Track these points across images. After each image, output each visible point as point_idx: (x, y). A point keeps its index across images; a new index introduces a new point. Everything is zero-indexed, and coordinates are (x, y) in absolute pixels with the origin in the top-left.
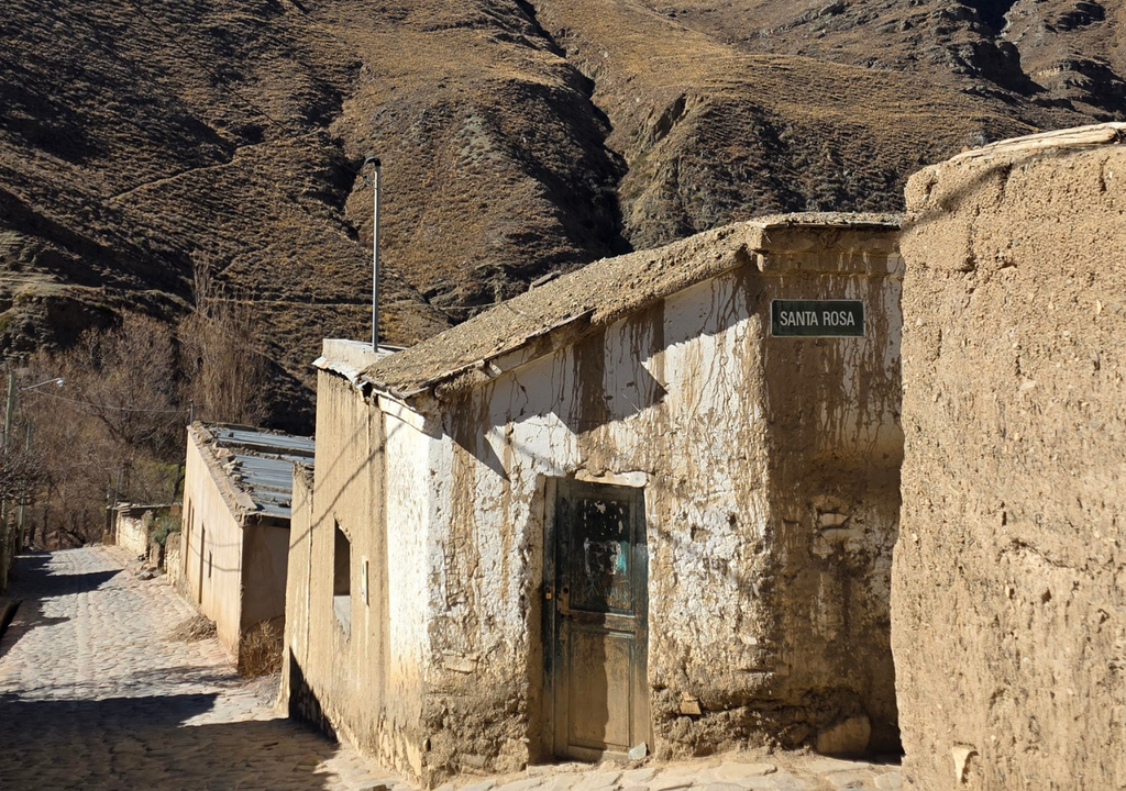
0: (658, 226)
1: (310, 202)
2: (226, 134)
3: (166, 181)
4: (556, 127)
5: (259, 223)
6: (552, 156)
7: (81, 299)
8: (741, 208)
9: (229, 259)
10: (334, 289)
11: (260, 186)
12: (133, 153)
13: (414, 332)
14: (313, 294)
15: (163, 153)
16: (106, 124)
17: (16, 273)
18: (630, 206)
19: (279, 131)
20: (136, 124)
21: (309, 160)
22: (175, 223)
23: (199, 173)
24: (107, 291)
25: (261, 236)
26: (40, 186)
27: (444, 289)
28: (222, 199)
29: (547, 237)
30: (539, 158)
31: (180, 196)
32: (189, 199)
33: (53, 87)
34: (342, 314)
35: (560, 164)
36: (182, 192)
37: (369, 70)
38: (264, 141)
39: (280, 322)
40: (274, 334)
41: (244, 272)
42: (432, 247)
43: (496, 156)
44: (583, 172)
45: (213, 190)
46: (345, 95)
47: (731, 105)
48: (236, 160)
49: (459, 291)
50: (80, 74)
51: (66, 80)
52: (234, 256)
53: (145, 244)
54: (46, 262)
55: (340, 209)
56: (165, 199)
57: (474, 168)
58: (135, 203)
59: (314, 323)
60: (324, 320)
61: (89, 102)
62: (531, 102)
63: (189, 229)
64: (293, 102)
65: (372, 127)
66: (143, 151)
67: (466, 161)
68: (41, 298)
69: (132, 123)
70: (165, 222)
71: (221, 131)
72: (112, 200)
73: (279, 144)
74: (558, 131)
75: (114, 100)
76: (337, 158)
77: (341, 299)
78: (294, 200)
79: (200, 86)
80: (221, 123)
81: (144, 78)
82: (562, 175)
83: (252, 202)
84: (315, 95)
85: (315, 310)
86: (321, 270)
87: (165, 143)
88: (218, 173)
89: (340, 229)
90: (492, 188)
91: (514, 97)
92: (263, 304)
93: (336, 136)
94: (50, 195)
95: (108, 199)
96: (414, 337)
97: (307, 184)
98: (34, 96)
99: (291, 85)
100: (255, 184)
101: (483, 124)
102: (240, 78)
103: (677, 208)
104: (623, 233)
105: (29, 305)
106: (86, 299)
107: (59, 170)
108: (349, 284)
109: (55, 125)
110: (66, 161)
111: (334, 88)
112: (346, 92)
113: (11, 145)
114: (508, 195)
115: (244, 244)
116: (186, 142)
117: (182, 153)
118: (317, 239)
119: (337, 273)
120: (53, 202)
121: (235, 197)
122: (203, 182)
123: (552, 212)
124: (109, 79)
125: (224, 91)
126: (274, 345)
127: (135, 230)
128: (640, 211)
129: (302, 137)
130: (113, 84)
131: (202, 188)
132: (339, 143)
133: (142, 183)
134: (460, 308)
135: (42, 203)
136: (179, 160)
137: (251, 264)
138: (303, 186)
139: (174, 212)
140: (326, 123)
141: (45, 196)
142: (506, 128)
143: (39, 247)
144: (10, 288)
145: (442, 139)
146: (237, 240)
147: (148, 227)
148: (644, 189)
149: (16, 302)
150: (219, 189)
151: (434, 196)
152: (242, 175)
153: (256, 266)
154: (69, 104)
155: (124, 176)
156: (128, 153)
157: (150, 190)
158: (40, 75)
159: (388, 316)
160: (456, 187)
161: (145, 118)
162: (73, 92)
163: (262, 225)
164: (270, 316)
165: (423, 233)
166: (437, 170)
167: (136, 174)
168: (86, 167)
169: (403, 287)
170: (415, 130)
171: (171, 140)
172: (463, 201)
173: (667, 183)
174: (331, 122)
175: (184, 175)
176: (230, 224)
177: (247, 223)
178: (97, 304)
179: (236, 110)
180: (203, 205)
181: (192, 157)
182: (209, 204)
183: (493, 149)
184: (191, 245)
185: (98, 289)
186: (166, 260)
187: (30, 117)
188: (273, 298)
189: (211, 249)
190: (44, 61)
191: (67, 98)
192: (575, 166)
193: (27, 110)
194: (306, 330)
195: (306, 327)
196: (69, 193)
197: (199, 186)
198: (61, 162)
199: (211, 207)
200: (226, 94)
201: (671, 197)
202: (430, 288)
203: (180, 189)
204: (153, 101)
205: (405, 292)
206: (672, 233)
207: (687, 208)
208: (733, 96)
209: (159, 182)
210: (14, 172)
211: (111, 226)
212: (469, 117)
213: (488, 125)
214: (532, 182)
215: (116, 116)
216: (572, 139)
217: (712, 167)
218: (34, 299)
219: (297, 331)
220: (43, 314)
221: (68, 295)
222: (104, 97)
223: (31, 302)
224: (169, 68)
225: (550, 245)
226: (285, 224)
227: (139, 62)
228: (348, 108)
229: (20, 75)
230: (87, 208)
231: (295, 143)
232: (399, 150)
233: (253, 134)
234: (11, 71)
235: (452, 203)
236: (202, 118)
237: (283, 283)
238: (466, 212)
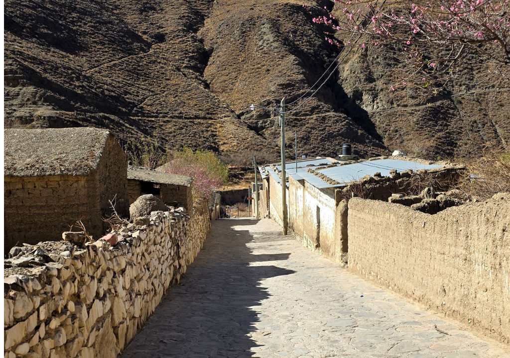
0: (356, 77)
1: (186, 71)
2: (147, 38)
3: (116, 62)
4: (308, 28)
5: (160, 82)
6: (305, 43)
7: (63, 118)
8: (398, 66)
9: (144, 99)
10: (194, 113)
11: (162, 64)
12: (100, 49)
13: (230, 132)
14: (184, 115)
15: (115, 48)
16: (87, 35)
17: (35, 106)
18: (343, 68)
19: (172, 36)
20: (102, 34)
21: (187, 50)
22: (119, 82)
23: (132, 58)
24: (77, 113)
25: (161, 88)
26: (49, 65)
27: (247, 112)
28: (143, 70)
29: (297, 85)
30: (298, 45)
31: (122, 69)
32: (127, 71)
33: (61, 17)
34: (196, 124)
35: (308, 47)
36: (123, 67)
37: (218, 3)
38: (165, 41)
39: (167, 128)
40: (163, 134)
41: (151, 105)
42: (243, 92)
43: (275, 45)
44: (321, 51)
45: (139, 66)
46: (206, 16)
47: (398, 11)
48: (151, 51)
49: (254, 112)
50: (74, 9)
51: (68, 13)
52: (147, 97)
53: (103, 92)
54: (48, 100)
55: (202, 74)
56: (115, 70)
57: (264, 51)
58: (100, 73)
59: (182, 128)
60: (187, 127)
61: (79, 24)
62: (296, 15)
63: (126, 85)
64: (179, 21)
65: (217, 32)
66: (105, 47)
67: (261, 48)
68: (45, 117)
69: (100, 34)
70: (114, 82)
71: (145, 37)
72: (88, 71)
73: (173, 42)
74: (309, 30)
75: (91, 22)
76: (200, 49)
77: (197, 117)
78: (179, 70)
79: (135, 14)
80: (145, 33)
81: (107, 11)
82: (310, 53)
83: (158, 72)
84: (191, 17)
85: (183, 123)
86: (189, 104)
87: (116, 43)
88: (142, 58)
89: (201, 84)
90: (272, 61)
91: (287, 13)
92: (159, 120)
93: (200, 37)
94: (55, 69)
95: (86, 71)
96: (230, 134)
97: (185, 62)
98: (52, 22)
99: (179, 12)
100: (160, 63)
101: (270, 28)
102: (154, 9)
103: (366, 68)
104: (339, 82)
105: (40, 120)
106: (65, 117)
107: (63, 57)
108: (201, 110)
109: (62, 35)
110: (67, 53)
111: (201, 13)
112: (206, 14)
113: (39, 46)
114: (280, 65)
115: (152, 92)
116: (127, 43)
117: (124, 48)
118: (188, 89)
119: (196, 105)
120: (55, 72)
121: (150, 69)
122: (134, 62)
123: (301, 72)
124: (89, 12)
125: (146, 16)
126: (163, 139)
127: (98, 85)
128: (347, 70)
129: (183, 38)
130: (91, 14)
131: (133, 65)
132: (201, 41)
133: (104, 63)
134: (254, 121)
135: (50, 73)
136: (123, 52)
137: (155, 101)
138: (183, 63)
139: (119, 77)
140: (196, 31)
141: (51, 70)
142: (282, 29)
143: (44, 93)
144: (32, 113)
145: (250, 37)
146: (149, 90)
147: (104, 84)
148: (351, 58)
149: (35, 119)
150: (142, 66)
151: (245, 66)
152: (154, 59)
153: (157, 102)
154: (69, 25)
155: (96, 60)
156: (98, 49)
157: (108, 67)
158: (55, 11)
159: (219, 125)
160: (255, 61)
161: (106, 31)
162: (71, 19)
163: (162, 83)
164: (162, 125)
165: (239, 85)
166: (247, 53)
167: (102, 59)
168: (77, 56)
169: (228, 111)
170: (237, 33)
171: (119, 42)
172: (258, 68)
173: (362, 55)
174: (198, 30)
175: (125, 59)
176: (147, 82)
177: (155, 82)
178: (71, 120)
179: (152, 26)
180: (134, 73)
181: (129, 50)
182: (136, 73)
183: (274, 41)
184: (126, 93)
185: (73, 113)
186: (113, 99)
187: (49, 32)
188: (164, 117)
189: (136, 94)
190: (56, 3)
191: (68, 22)
192: (316, 48)
193: (48, 29)
194: (178, 132)
195: (179, 130)
196: (65, 68)
197: (132, 64)
198: (64, 53)
199: (138, 74)
200: (147, 18)
201: (363, 62)
202: (241, 112)
203: (123, 66)
204: (110, 22)
205: (228, 114)
206: (363, 80)
207: (371, 67)
208: (400, 6)
209: (112, 63)
210: (36, 58)
211: (85, 84)
212: (264, 24)
213: (272, 28)
214: (293, 57)
215: (92, 30)
216: (316, 34)
217: (386, 45)
218: (42, 118)
219: (174, 132)
220: (47, 125)
221: (57, 115)
222: (86, 21)
223: (41, 119)
224: (119, 6)
225: (299, 89)
226: (174, 82)
227: (105, 3)
228: (207, 23)
229: (45, 11)
230: (73, 75)
231: (180, 41)
232: (229, 44)
233: (160, 38)
234: (40, 9)
235: (253, 69)
236: (136, 30)
237: (169, 110)
238: (260, 74)
